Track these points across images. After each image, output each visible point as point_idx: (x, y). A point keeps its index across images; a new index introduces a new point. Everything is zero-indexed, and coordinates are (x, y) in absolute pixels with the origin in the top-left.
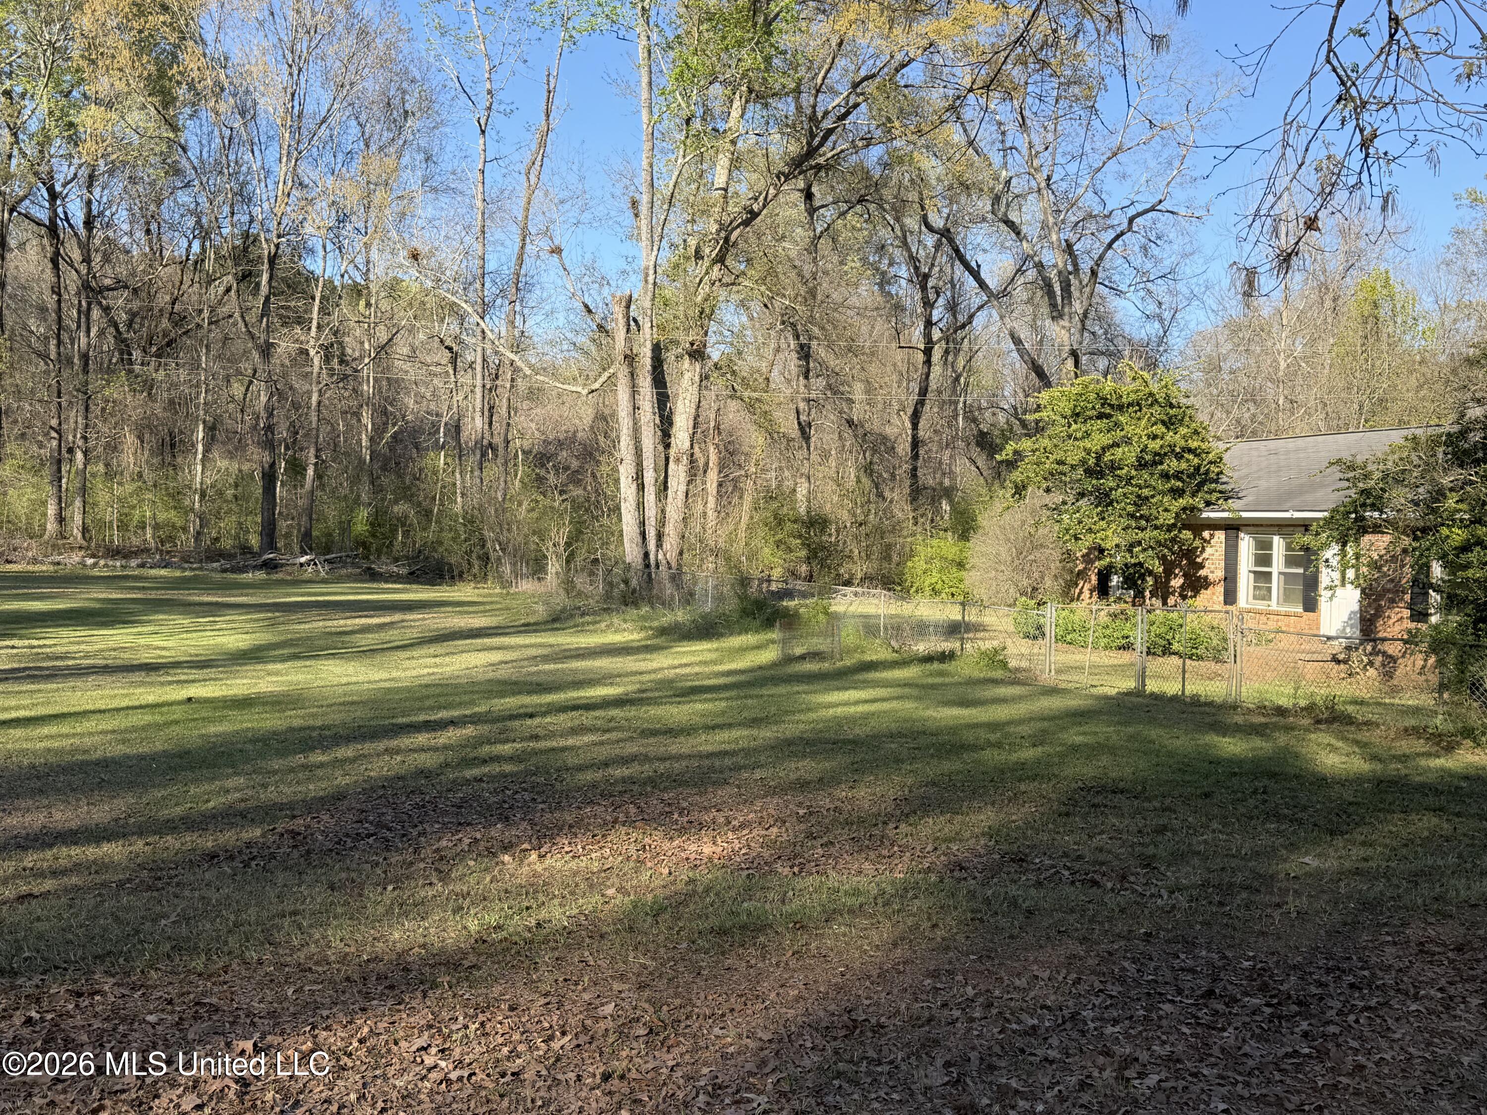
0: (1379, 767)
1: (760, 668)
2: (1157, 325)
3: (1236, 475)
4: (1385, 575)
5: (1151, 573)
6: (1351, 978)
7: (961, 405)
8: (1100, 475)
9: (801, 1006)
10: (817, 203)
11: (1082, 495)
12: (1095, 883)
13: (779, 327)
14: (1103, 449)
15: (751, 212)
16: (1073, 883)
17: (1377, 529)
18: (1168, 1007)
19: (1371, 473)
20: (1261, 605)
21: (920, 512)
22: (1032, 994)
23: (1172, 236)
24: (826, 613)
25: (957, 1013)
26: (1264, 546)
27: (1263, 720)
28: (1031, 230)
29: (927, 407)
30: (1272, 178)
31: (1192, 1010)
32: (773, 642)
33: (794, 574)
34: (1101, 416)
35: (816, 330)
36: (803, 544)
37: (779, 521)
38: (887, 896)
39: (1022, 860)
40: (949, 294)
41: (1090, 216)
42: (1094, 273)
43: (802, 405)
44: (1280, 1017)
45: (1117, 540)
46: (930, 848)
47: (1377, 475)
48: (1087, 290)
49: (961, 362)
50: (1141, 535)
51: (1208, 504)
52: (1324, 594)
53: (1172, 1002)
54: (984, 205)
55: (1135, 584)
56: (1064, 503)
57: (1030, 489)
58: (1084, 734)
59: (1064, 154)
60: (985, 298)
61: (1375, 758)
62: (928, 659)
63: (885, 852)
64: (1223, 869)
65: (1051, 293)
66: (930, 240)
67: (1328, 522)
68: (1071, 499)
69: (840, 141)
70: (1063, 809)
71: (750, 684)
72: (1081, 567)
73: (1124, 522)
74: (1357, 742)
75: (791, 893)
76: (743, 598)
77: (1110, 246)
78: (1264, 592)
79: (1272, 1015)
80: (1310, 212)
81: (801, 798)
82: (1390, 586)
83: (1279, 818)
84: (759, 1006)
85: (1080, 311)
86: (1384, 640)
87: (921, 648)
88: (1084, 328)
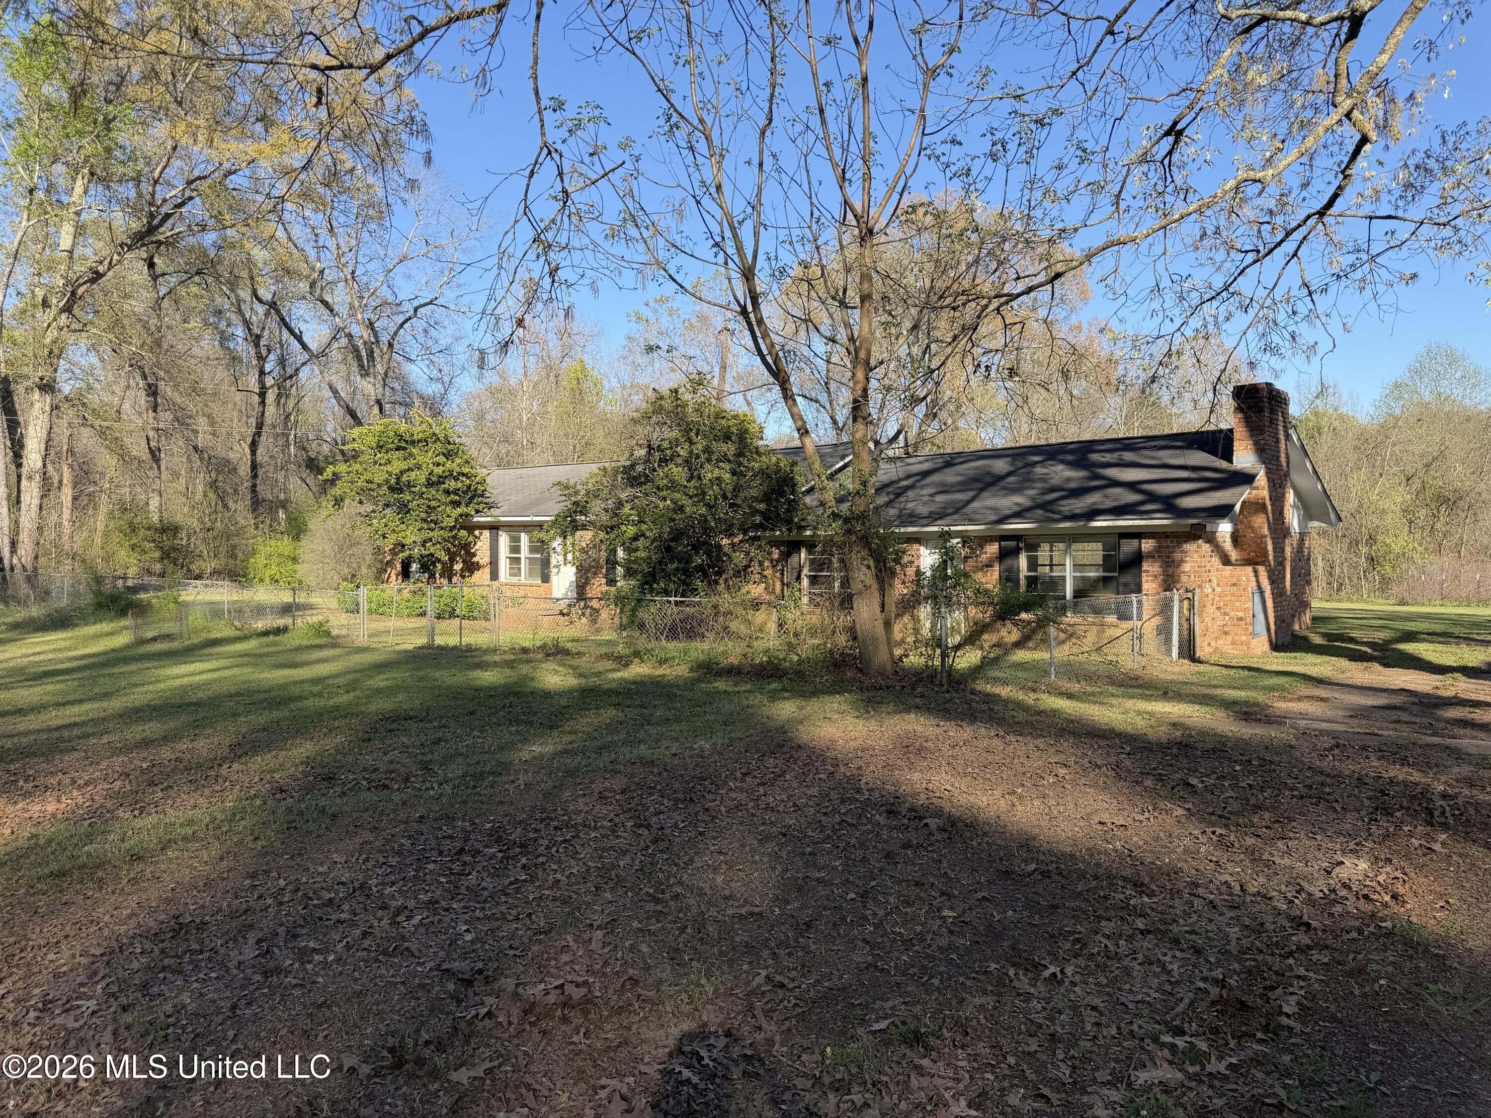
0: (583, 681)
1: (113, 650)
2: (440, 386)
3: (495, 492)
4: (590, 557)
5: (439, 561)
6: (556, 823)
7: (292, 437)
8: (400, 491)
9: (133, 923)
10: (158, 270)
11: (387, 506)
12: (386, 787)
13: (127, 368)
14: (401, 472)
15: (97, 272)
16: (369, 789)
17: (584, 527)
18: (431, 866)
19: (579, 491)
20: (514, 580)
21: (260, 519)
22: (332, 875)
23: (446, 323)
24: (176, 602)
25: (269, 901)
26: (516, 540)
27: (513, 657)
28: (343, 310)
29: (263, 438)
30: (493, 289)
31: (449, 865)
32: (126, 628)
33: (149, 572)
34: (398, 449)
35: (162, 373)
36: (156, 547)
37: (134, 529)
38: (217, 822)
39: (331, 778)
40: (279, 351)
41: (386, 303)
42: (391, 345)
43: (151, 434)
44: (508, 858)
45: (413, 538)
46: (256, 779)
47: (583, 492)
48: (386, 357)
49: (291, 403)
50: (431, 534)
51: (477, 511)
52: (554, 571)
53: (435, 862)
54: (304, 286)
55: (428, 569)
56: (374, 511)
57: (347, 501)
58: (387, 679)
59: (364, 255)
60: (307, 357)
61: (581, 675)
62: (266, 633)
63: (218, 788)
64: (478, 763)
65: (359, 358)
66: (261, 309)
67: (554, 523)
68: (380, 508)
69: (179, 224)
70: (366, 736)
71: (103, 665)
72: (388, 558)
73: (419, 525)
74: (571, 667)
75: (130, 832)
76: (98, 593)
77: (401, 326)
78: (516, 571)
79: (503, 858)
80: (519, 315)
81: (145, 754)
82: (593, 564)
83: (518, 722)
84: (93, 928)
85: (382, 372)
86: (591, 599)
87: (260, 625)
88: (385, 385)
